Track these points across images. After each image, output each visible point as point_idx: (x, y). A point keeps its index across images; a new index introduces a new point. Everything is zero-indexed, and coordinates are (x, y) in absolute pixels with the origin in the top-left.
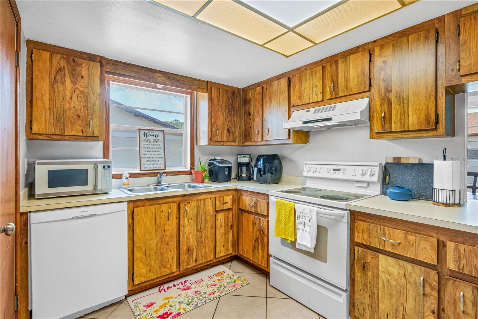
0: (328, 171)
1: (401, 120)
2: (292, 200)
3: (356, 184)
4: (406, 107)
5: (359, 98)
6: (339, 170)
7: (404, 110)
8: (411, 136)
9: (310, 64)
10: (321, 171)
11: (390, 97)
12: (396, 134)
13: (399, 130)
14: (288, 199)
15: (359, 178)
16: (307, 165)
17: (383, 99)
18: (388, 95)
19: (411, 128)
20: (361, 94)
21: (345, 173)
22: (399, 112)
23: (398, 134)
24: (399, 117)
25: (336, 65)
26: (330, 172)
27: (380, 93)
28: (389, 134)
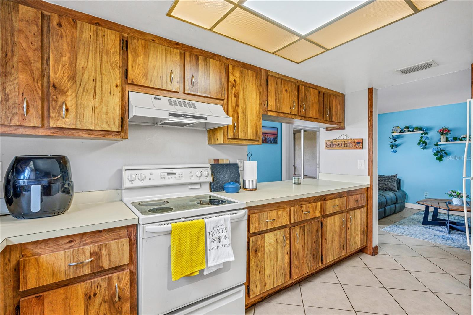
0: (161, 177)
1: (244, 130)
2: (187, 218)
3: (190, 187)
4: (247, 122)
5: (215, 103)
6: (175, 174)
7: (246, 124)
8: (248, 143)
9: (161, 38)
10: (151, 177)
11: (238, 111)
12: (240, 141)
13: (243, 138)
14: (180, 219)
15: (197, 180)
16: (127, 171)
17: (234, 111)
18: (237, 108)
19: (249, 138)
20: (216, 100)
21: (182, 177)
22: (243, 125)
23: (241, 141)
24: (243, 128)
25: (196, 60)
26: (164, 178)
27: (232, 105)
28: (236, 141)
